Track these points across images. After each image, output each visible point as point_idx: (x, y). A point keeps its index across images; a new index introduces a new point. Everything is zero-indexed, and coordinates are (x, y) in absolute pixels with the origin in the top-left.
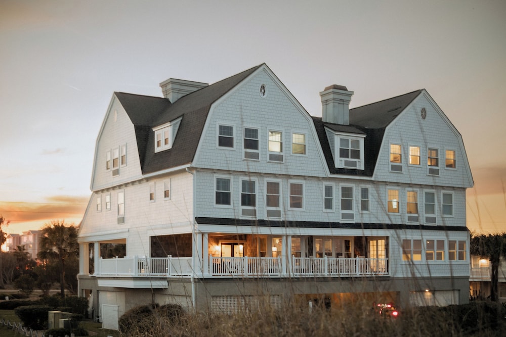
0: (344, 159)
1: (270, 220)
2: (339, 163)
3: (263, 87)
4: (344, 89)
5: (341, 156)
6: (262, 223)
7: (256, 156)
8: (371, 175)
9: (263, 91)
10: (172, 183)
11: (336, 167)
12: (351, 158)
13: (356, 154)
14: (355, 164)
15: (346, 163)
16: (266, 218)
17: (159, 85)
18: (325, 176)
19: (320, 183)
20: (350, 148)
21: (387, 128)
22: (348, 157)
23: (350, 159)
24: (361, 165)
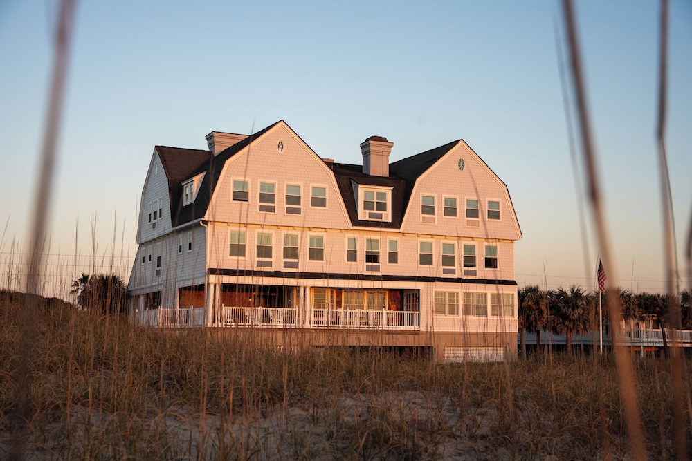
0: (368, 212)
1: (286, 271)
2: (363, 215)
3: (281, 143)
4: (384, 140)
5: (365, 208)
6: (277, 274)
7: (272, 210)
8: (399, 228)
9: (281, 146)
10: (195, 235)
11: (360, 219)
12: (377, 210)
13: (382, 206)
14: (380, 216)
15: (371, 215)
16: (282, 270)
17: (205, 138)
18: (346, 228)
19: (342, 234)
20: (375, 201)
21: (418, 181)
22: (373, 210)
23: (375, 212)
24: (387, 216)
